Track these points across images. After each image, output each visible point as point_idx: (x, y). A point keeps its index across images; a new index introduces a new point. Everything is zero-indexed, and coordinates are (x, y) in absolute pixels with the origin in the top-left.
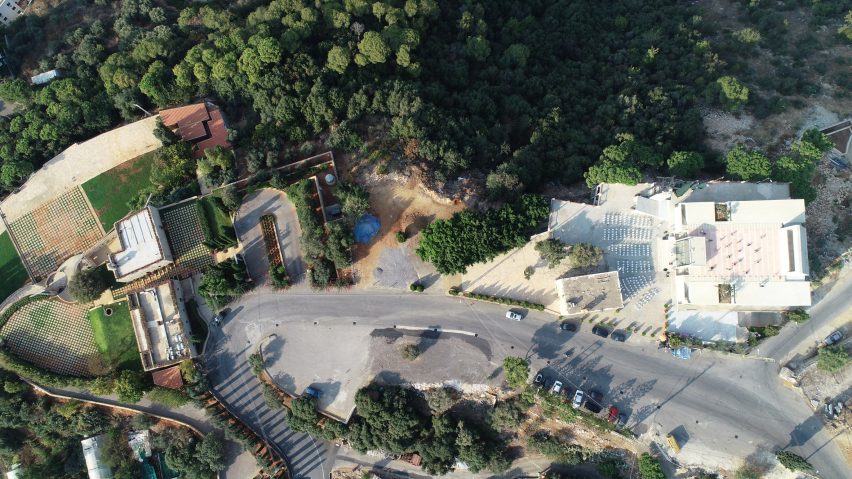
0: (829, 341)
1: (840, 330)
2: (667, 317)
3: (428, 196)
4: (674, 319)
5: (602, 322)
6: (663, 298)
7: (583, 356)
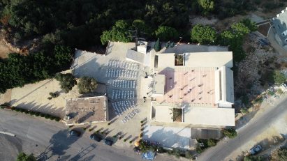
0: (252, 152)
1: (260, 144)
2: (142, 130)
3: (7, 46)
4: (147, 131)
5: (98, 131)
6: (141, 116)
7: (82, 155)
